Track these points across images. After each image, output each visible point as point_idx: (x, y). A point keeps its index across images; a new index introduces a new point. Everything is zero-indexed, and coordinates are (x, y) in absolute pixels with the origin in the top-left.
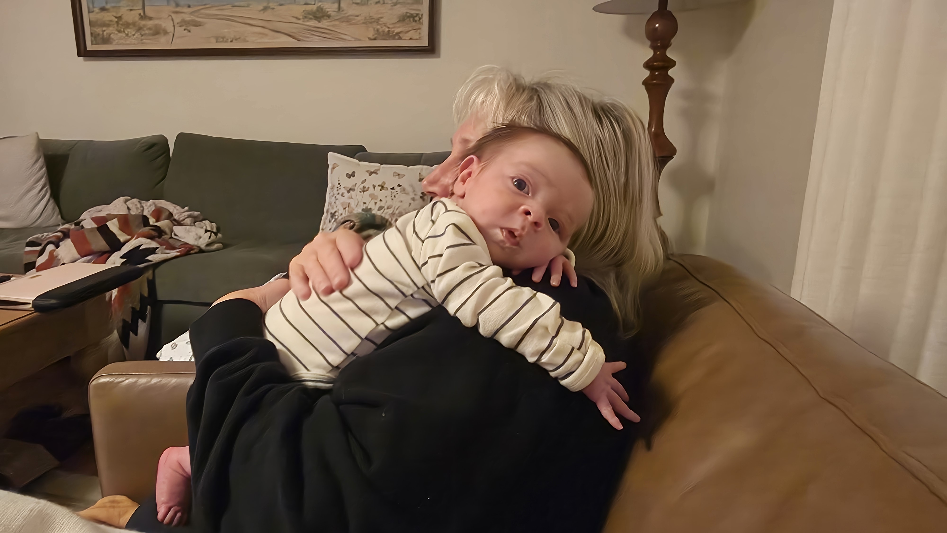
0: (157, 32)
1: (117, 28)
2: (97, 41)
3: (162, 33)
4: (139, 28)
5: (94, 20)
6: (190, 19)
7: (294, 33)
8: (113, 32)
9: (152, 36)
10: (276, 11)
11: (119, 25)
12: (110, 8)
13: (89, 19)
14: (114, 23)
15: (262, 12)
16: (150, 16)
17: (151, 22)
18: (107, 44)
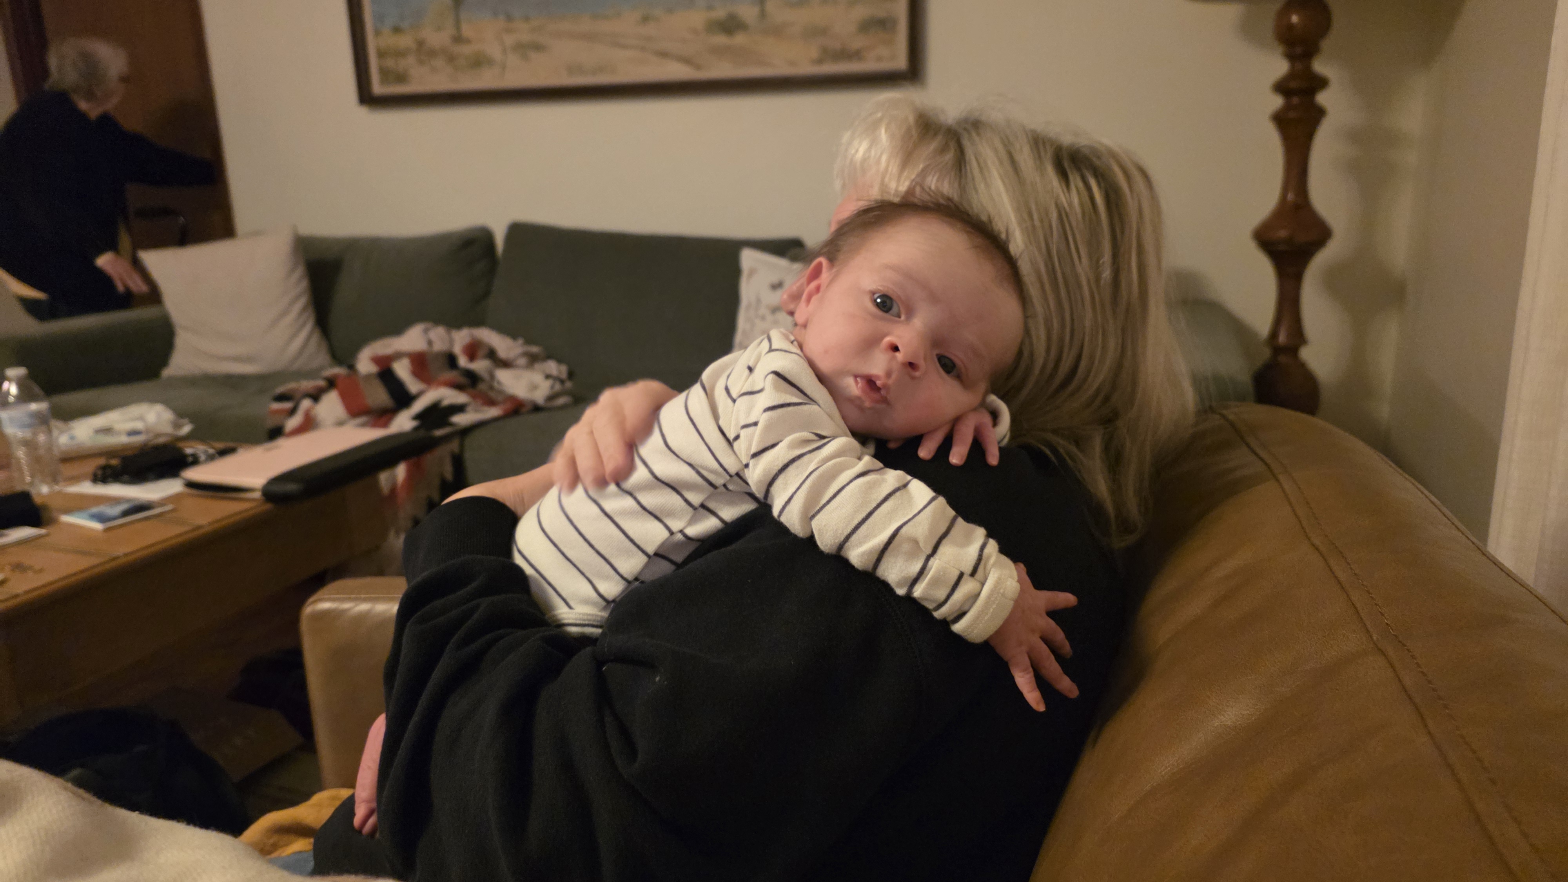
0: (479, 62)
1: (418, 59)
2: (388, 79)
3: (486, 64)
4: (452, 57)
5: (384, 46)
6: (529, 40)
7: (691, 57)
8: (412, 64)
9: (472, 70)
10: (662, 23)
11: (421, 54)
12: (407, 28)
13: (377, 46)
14: (413, 50)
15: (641, 24)
16: (468, 38)
17: (469, 47)
18: (404, 83)
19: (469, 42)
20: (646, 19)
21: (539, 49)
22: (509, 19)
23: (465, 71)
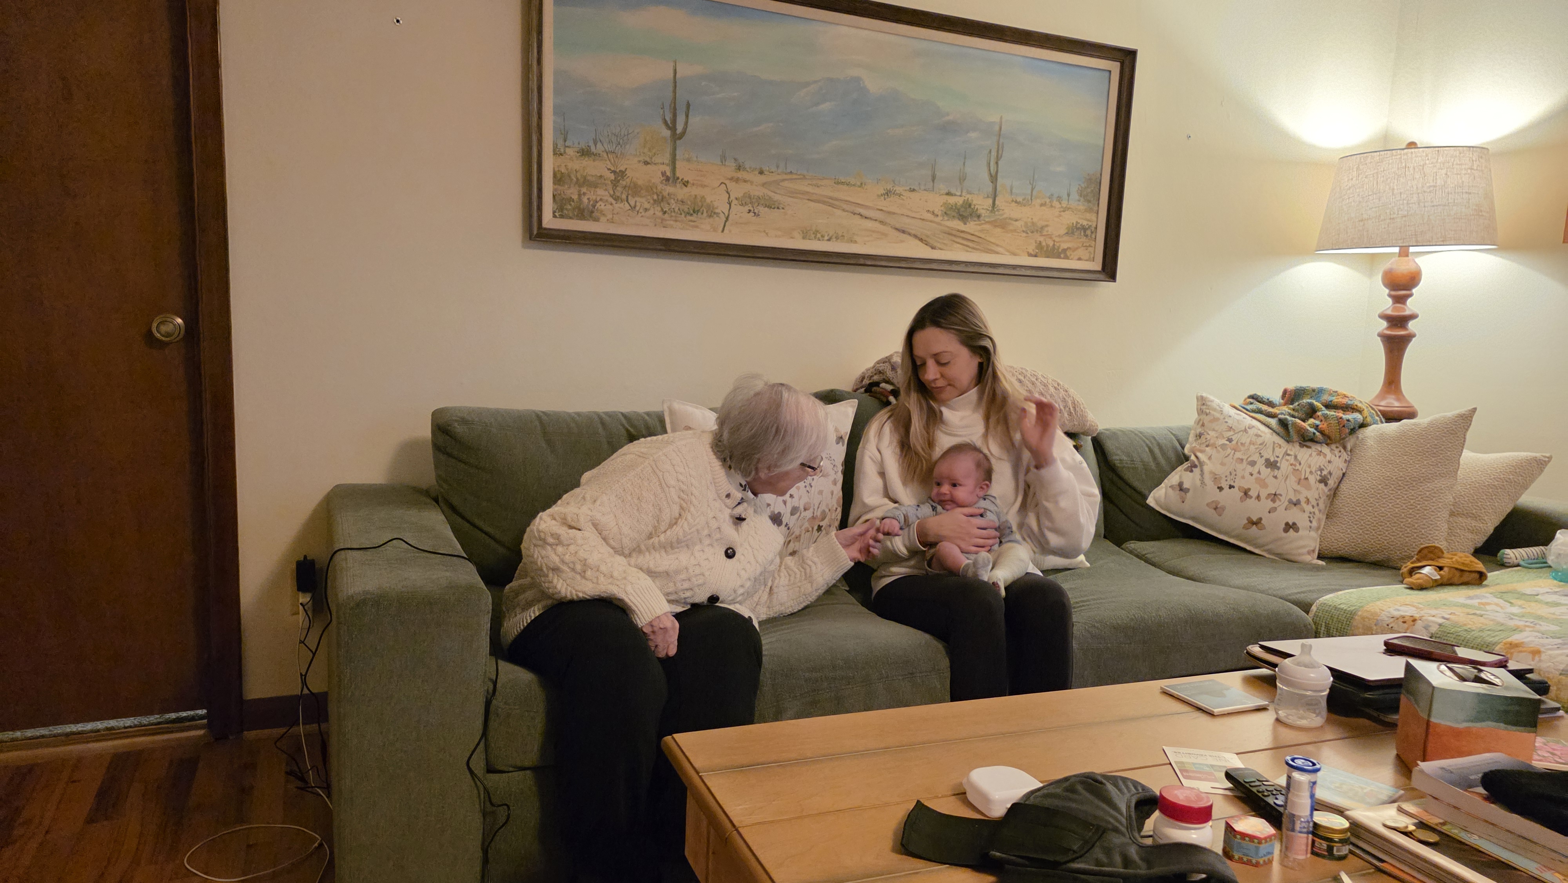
0: (696, 209)
1: (612, 192)
2: (565, 212)
3: (705, 211)
4: (660, 197)
5: (563, 170)
6: (761, 194)
7: (928, 236)
8: (603, 198)
9: (685, 217)
10: (903, 200)
11: (618, 188)
12: (601, 153)
13: (554, 168)
14: (606, 182)
15: (883, 198)
16: (686, 179)
17: (685, 190)
18: (588, 220)
19: (686, 184)
20: (888, 193)
21: (772, 205)
22: (739, 168)
23: (676, 217)
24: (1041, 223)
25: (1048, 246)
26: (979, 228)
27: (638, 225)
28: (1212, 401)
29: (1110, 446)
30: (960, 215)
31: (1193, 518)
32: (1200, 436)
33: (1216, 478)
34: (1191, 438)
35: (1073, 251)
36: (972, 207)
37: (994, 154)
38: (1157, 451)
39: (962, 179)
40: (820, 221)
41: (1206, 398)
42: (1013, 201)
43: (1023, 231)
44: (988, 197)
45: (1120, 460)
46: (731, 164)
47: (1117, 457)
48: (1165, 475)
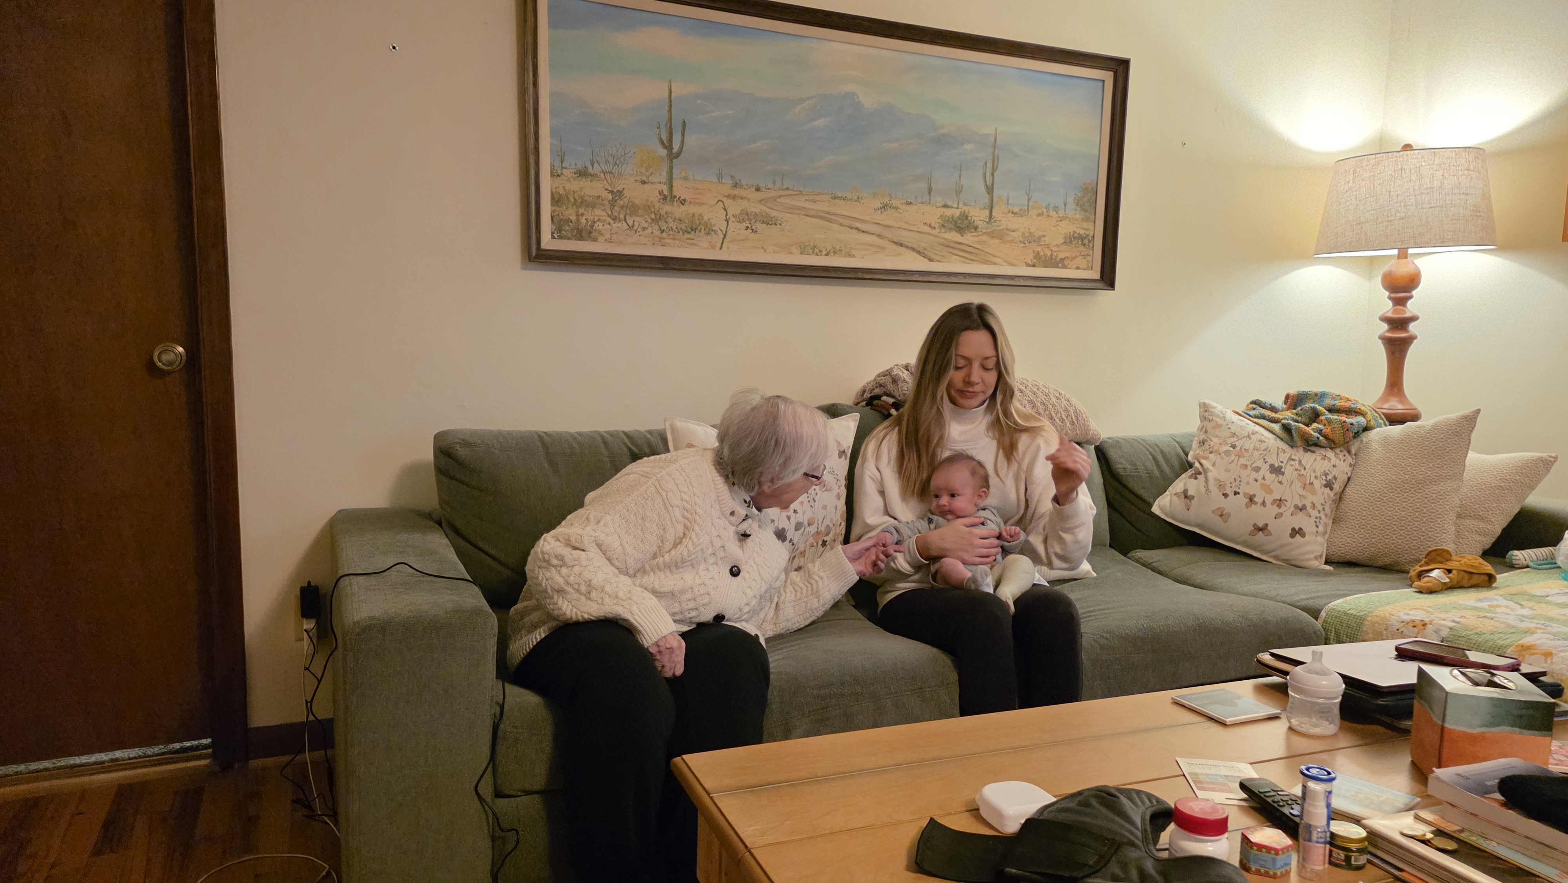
0: (694, 227)
1: (610, 213)
2: (563, 232)
3: (703, 230)
4: (658, 217)
5: (561, 191)
6: (758, 211)
7: (925, 249)
8: (601, 218)
9: (683, 235)
10: (900, 213)
11: (615, 208)
12: (599, 174)
13: (552, 190)
14: (604, 202)
15: (879, 212)
16: (683, 198)
17: (682, 208)
18: (587, 240)
19: (683, 202)
20: (884, 207)
21: (769, 222)
22: (736, 185)
23: (673, 235)
24: (1038, 234)
25: (1045, 256)
26: (976, 239)
27: (636, 244)
28: (1214, 408)
29: (1113, 454)
30: (958, 227)
31: (1198, 526)
32: (1203, 443)
33: (1221, 486)
34: (1195, 445)
35: (1071, 261)
36: (969, 218)
37: (989, 165)
38: (1160, 458)
39: (959, 191)
40: (818, 236)
41: (1209, 405)
42: (1009, 212)
43: (1021, 242)
44: (985, 208)
45: (1124, 469)
46: (728, 181)
47: (1120, 466)
48: (1168, 482)
